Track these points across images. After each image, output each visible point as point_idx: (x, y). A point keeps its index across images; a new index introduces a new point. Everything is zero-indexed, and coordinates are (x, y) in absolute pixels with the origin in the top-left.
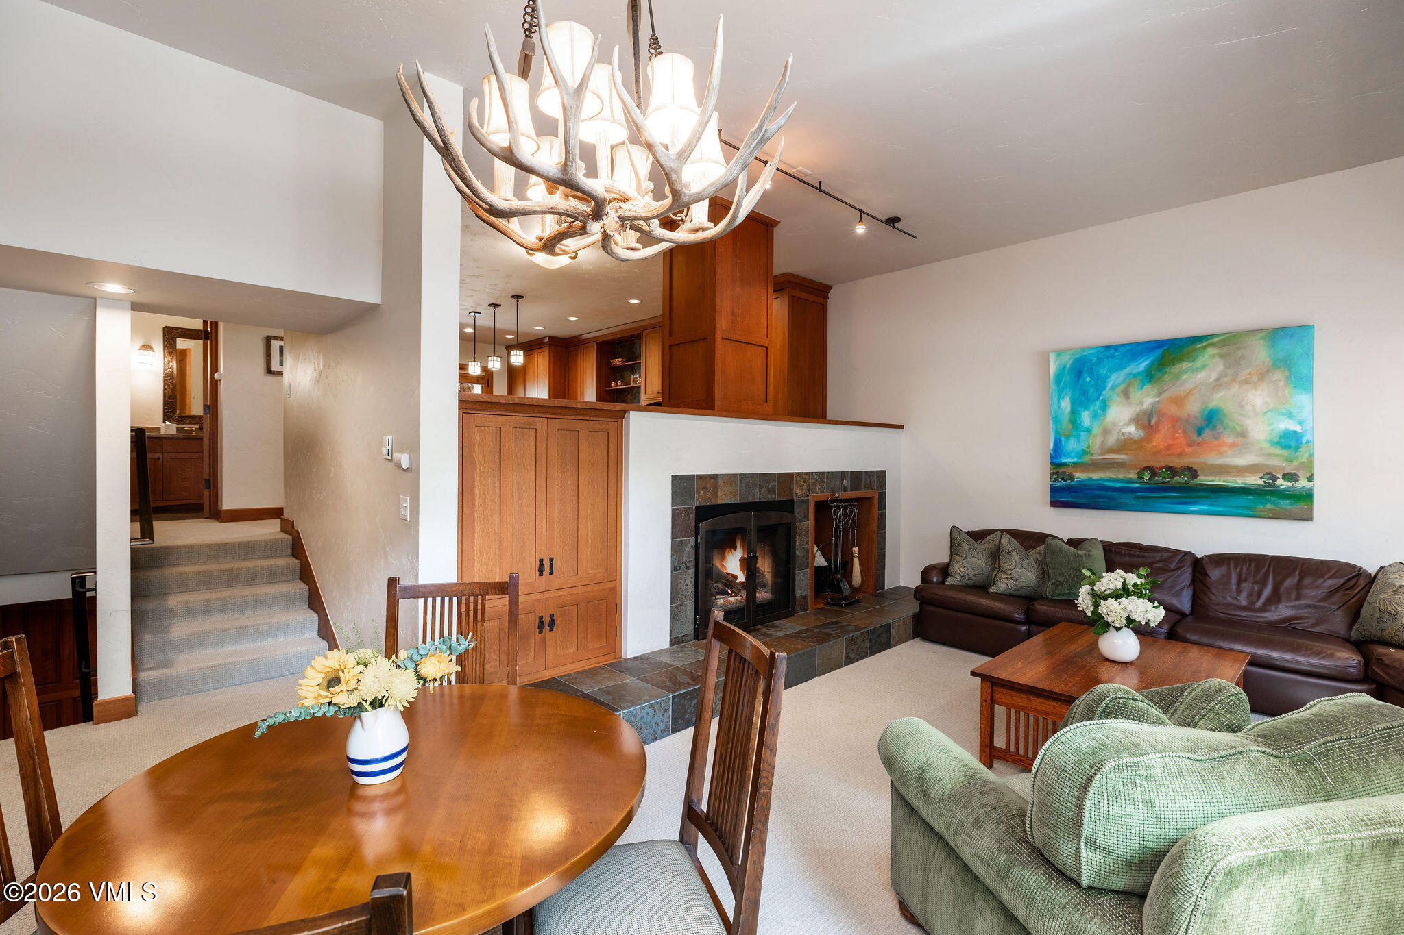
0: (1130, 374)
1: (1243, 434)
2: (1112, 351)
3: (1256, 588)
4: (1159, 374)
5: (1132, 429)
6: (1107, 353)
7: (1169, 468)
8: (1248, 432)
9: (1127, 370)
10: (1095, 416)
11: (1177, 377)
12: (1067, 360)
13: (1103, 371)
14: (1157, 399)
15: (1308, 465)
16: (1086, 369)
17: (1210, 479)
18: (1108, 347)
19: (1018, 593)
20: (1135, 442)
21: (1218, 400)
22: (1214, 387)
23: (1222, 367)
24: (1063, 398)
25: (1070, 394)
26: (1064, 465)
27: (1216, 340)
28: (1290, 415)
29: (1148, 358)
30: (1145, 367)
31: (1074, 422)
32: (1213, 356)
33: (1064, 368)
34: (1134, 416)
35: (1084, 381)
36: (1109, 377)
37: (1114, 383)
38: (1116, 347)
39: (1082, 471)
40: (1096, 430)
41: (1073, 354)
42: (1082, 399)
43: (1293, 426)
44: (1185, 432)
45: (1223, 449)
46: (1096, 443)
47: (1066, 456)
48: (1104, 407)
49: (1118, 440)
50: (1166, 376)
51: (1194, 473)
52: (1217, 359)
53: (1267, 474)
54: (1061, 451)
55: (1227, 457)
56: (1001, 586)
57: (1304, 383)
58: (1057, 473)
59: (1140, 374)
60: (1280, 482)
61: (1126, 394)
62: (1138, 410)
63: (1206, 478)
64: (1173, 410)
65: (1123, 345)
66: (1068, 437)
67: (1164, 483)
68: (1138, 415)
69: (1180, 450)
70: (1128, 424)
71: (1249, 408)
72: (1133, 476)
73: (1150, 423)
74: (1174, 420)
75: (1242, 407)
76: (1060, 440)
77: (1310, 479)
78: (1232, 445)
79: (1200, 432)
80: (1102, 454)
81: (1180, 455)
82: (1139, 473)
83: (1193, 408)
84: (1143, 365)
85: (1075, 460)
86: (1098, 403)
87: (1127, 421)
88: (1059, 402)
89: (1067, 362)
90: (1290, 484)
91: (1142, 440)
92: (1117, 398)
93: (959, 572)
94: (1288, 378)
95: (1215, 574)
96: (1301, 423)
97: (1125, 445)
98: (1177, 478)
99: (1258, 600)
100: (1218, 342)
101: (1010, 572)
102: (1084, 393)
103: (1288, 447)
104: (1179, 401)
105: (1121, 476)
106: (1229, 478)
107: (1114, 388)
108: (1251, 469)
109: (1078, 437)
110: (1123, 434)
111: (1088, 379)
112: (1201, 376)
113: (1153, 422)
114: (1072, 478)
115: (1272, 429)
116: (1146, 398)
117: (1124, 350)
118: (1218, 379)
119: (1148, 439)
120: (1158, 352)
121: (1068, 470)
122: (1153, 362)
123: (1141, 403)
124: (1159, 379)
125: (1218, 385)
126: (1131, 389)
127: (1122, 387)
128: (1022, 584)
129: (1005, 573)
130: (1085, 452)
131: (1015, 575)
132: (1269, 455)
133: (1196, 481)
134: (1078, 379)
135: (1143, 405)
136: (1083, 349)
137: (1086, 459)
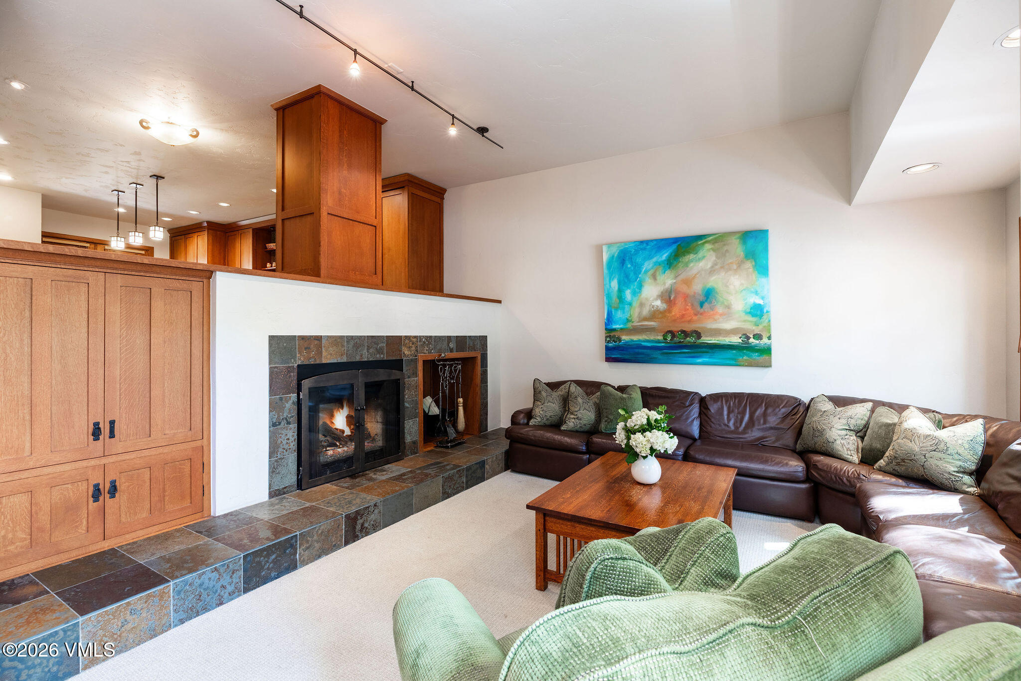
0: (656, 262)
1: (728, 307)
2: (645, 245)
3: (739, 417)
4: (675, 263)
5: (658, 303)
6: (641, 247)
7: (683, 332)
8: (732, 305)
9: (654, 260)
10: (634, 293)
11: (687, 264)
12: (615, 250)
13: (639, 260)
14: (675, 281)
15: (768, 328)
16: (627, 258)
17: (709, 339)
18: (642, 242)
19: (582, 430)
20: (661, 312)
21: (715, 281)
22: (711, 271)
23: (714, 258)
24: (613, 280)
25: (617, 276)
26: (614, 330)
27: (711, 238)
28: (756, 293)
29: (667, 251)
30: (666, 257)
31: (621, 298)
32: (709, 250)
33: (613, 256)
34: (660, 293)
35: (626, 267)
36: (643, 264)
37: (646, 269)
38: (647, 242)
39: (627, 335)
40: (635, 304)
41: (618, 247)
42: (625, 281)
43: (761, 302)
44: (692, 305)
45: (717, 317)
46: (635, 313)
47: (616, 323)
48: (640, 286)
49: (650, 311)
50: (680, 264)
51: (698, 335)
52: (712, 252)
53: (744, 334)
54: (612, 320)
55: (719, 323)
56: (571, 424)
57: (763, 269)
58: (610, 336)
59: (663, 262)
60: (752, 340)
61: (654, 277)
62: (662, 289)
63: (707, 339)
64: (684, 289)
65: (652, 241)
66: (617, 309)
67: (680, 342)
68: (662, 292)
69: (690, 318)
70: (656, 299)
71: (731, 287)
72: (660, 338)
73: (670, 298)
74: (686, 297)
75: (727, 286)
76: (611, 312)
77: (769, 338)
78: (721, 315)
79: (702, 305)
80: (639, 322)
81: (689, 322)
82: (663, 335)
83: (697, 288)
84: (665, 255)
85: (621, 326)
86: (636, 283)
87: (655, 297)
88: (610, 282)
90: (757, 342)
91: (665, 311)
92: (648, 280)
93: (539, 414)
94: (755, 267)
95: (713, 408)
96: (763, 298)
97: (654, 315)
98: (688, 339)
99: (741, 425)
100: (711, 240)
101: (576, 413)
102: (627, 276)
103: (754, 315)
104: (688, 282)
105: (652, 338)
106: (721, 338)
107: (646, 272)
108: (734, 331)
109: (624, 308)
110: (653, 307)
111: (629, 266)
112: (702, 264)
113: (672, 298)
114: (620, 340)
115: (746, 303)
116: (667, 280)
117: (652, 244)
118: (712, 267)
119: (669, 310)
120: (674, 247)
121: (617, 334)
122: (672, 253)
123: (664, 284)
124: (675, 266)
125: (712, 271)
126: (658, 273)
127: (651, 272)
128: (585, 422)
129: (572, 414)
130: (628, 321)
131: (580, 415)
132: (745, 321)
133: (700, 341)
134: (623, 265)
135: (665, 285)
136: (625, 243)
137: (629, 325)
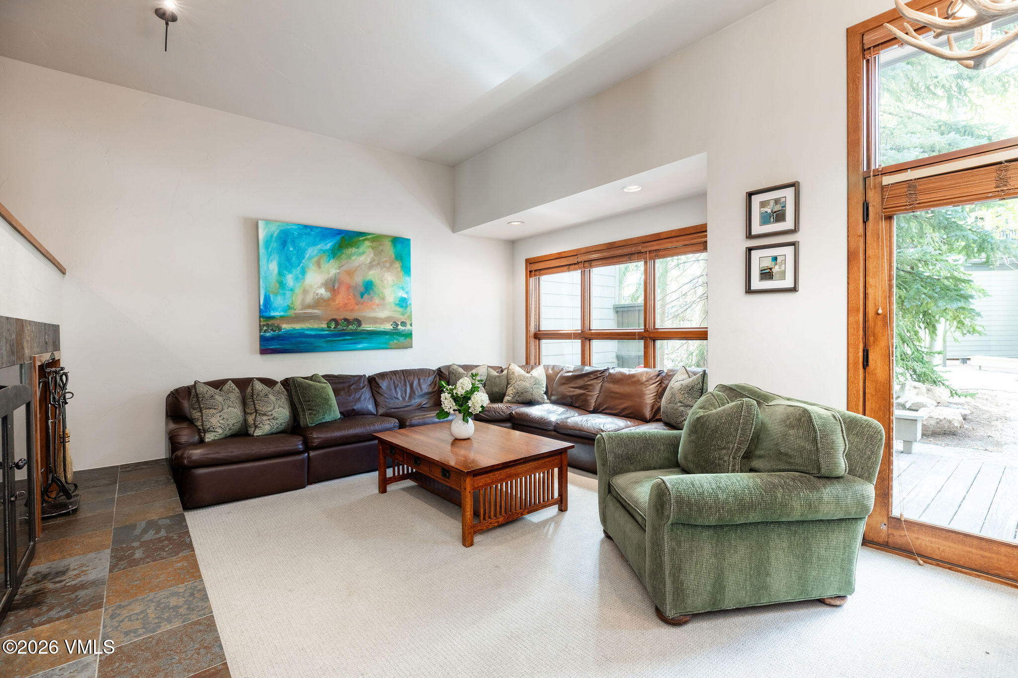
0: (321, 250)
1: (383, 299)
2: (309, 230)
3: (403, 389)
4: (339, 254)
5: (322, 291)
6: (305, 231)
7: (346, 320)
8: (385, 297)
9: (319, 247)
10: (297, 279)
11: (349, 257)
12: (275, 229)
13: (303, 244)
14: (338, 271)
15: (410, 317)
16: (289, 240)
17: (368, 326)
18: (306, 227)
19: (278, 430)
20: (325, 301)
21: (373, 275)
22: (370, 266)
23: (373, 255)
24: (272, 261)
25: (277, 259)
26: (273, 318)
27: (369, 237)
28: (403, 289)
29: (332, 241)
30: (330, 247)
31: (282, 284)
32: (368, 247)
33: (272, 236)
34: (324, 282)
35: (288, 249)
36: (307, 250)
37: (310, 255)
38: (311, 228)
39: (289, 323)
40: (298, 291)
41: (279, 226)
42: (286, 265)
43: (405, 296)
44: (354, 295)
45: (374, 307)
46: (298, 301)
47: (275, 309)
48: (304, 272)
49: (313, 299)
50: (343, 255)
51: (359, 322)
52: (370, 249)
53: (394, 322)
54: (270, 306)
55: (376, 312)
56: (265, 427)
57: (406, 269)
58: (267, 325)
59: (327, 250)
60: (400, 327)
61: (318, 264)
62: (327, 277)
63: (366, 326)
64: (347, 279)
65: (317, 227)
66: (276, 294)
67: (343, 330)
68: (326, 281)
69: (351, 307)
70: (320, 287)
71: (385, 282)
72: (324, 326)
73: (334, 288)
74: (349, 287)
75: (382, 281)
76: (269, 297)
77: (411, 325)
78: (378, 305)
79: (362, 295)
80: (302, 309)
81: (352, 310)
82: (327, 324)
83: (359, 279)
84: (329, 245)
85: (282, 314)
86: (299, 268)
87: (319, 284)
88: (268, 264)
89: (274, 232)
90: (403, 328)
91: (329, 299)
92: (312, 267)
94: (402, 267)
95: (384, 384)
96: (407, 293)
97: (319, 302)
98: (350, 326)
99: (406, 396)
100: (370, 238)
101: (270, 413)
102: (288, 260)
103: (401, 307)
104: (350, 273)
105: (316, 326)
106: (377, 326)
107: (310, 258)
108: (387, 320)
109: (284, 294)
110: (317, 294)
111: (291, 249)
112: (362, 258)
113: (336, 287)
114: (280, 329)
115: (396, 296)
116: (331, 269)
117: (317, 231)
118: (371, 262)
119: (333, 299)
120: (339, 238)
121: (276, 322)
122: (336, 244)
123: (329, 273)
124: (339, 257)
125: (371, 266)
126: (322, 261)
127: (316, 259)
128: (282, 421)
129: (264, 415)
130: (289, 308)
131: (276, 415)
132: (395, 311)
133: (361, 328)
134: (284, 247)
135: (329, 274)
136: (287, 223)
137: (291, 313)
